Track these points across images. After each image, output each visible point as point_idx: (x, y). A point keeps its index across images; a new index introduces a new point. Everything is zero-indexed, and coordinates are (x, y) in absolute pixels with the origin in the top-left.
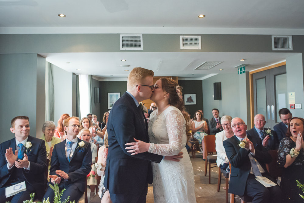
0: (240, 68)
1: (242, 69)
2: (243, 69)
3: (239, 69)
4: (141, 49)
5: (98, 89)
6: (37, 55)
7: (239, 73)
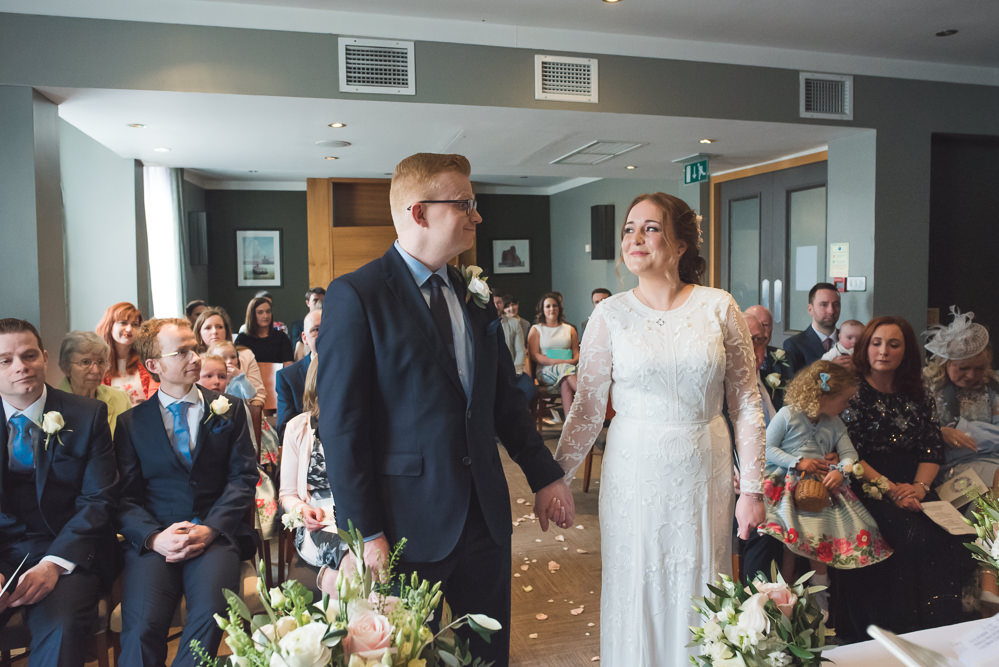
0: (692, 166)
1: (697, 168)
2: (701, 169)
3: (689, 168)
4: (410, 90)
5: (203, 216)
6: (30, 92)
7: (688, 180)
